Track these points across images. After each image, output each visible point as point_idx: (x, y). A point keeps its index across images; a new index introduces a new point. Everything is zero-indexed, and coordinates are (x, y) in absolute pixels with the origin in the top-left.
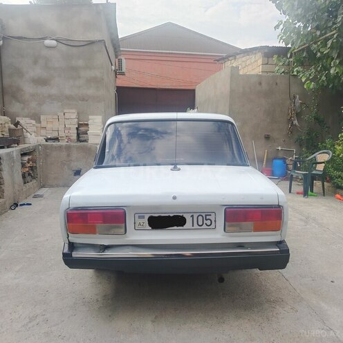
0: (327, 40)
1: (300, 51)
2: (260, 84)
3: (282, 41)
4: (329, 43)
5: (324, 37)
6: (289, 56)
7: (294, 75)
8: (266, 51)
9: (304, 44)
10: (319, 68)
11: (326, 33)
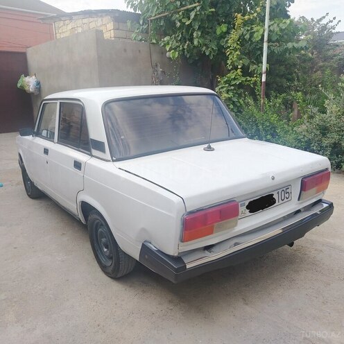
0: (189, 11)
1: (157, 19)
2: (125, 50)
3: (130, 6)
4: (192, 15)
5: (185, 8)
6: (141, 22)
7: (153, 43)
8: (117, 15)
9: (162, 13)
10: (179, 38)
11: (185, 5)
